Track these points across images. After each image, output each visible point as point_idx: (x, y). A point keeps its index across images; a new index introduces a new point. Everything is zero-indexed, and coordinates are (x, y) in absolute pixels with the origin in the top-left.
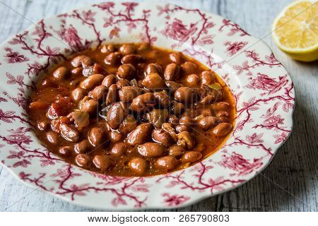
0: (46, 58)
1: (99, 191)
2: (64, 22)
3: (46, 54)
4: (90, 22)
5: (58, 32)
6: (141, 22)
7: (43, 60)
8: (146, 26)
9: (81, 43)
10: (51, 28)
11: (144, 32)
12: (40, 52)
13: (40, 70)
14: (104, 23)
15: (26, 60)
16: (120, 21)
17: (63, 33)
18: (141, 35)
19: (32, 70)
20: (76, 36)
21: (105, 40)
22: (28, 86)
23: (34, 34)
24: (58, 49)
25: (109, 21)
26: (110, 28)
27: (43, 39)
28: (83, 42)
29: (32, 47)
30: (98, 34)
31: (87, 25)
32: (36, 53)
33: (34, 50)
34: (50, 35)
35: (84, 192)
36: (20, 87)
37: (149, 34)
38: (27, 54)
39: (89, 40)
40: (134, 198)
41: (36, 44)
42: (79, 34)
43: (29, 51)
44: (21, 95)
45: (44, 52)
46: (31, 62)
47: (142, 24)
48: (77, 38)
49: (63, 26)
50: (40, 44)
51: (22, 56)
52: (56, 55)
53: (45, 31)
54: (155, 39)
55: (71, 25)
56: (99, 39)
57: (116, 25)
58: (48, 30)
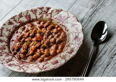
0: (19, 24)
1: (16, 66)
2: (28, 13)
3: (20, 22)
4: (35, 13)
5: (25, 16)
6: (50, 14)
7: (18, 24)
8: (51, 16)
9: (31, 20)
10: (23, 14)
11: (50, 17)
12: (18, 22)
13: (17, 27)
14: (39, 13)
15: (14, 24)
16: (44, 13)
17: (26, 16)
18: (49, 18)
19: (14, 27)
20: (30, 17)
21: (38, 19)
22: (11, 32)
23: (18, 16)
24: (24, 21)
25: (41, 13)
26: (41, 15)
27: (20, 18)
28: (32, 19)
29: (16, 20)
30: (36, 17)
31: (34, 14)
32: (17, 22)
33: (16, 21)
34: (23, 17)
35: (12, 66)
36: (9, 32)
37: (51, 18)
38: (14, 22)
39: (33, 19)
40: (24, 69)
41: (18, 19)
42: (31, 17)
43: (15, 21)
44: (9, 35)
45: (19, 22)
46: (15, 25)
47: (50, 15)
48: (30, 18)
49: (27, 14)
50: (19, 19)
51: (13, 23)
52: (23, 23)
53: (21, 15)
54: (53, 20)
55: (29, 14)
56: (36, 18)
57: (43, 15)
58: (22, 15)
